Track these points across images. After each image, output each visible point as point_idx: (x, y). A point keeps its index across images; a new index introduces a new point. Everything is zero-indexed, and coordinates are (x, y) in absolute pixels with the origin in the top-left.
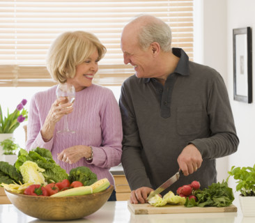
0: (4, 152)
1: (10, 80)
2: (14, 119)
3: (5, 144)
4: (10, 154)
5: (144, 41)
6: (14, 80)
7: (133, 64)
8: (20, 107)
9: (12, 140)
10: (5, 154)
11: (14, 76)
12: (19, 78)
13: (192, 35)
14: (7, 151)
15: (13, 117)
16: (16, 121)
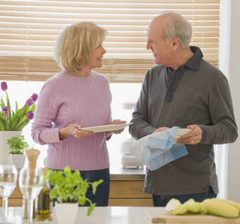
0: (11, 150)
1: (21, 73)
2: (23, 115)
3: (12, 142)
4: (18, 153)
5: (168, 34)
6: (24, 73)
7: (153, 51)
8: (29, 103)
9: (21, 138)
10: (12, 153)
11: (24, 68)
12: (29, 71)
13: (218, 30)
14: (15, 150)
15: (22, 113)
16: (25, 118)
